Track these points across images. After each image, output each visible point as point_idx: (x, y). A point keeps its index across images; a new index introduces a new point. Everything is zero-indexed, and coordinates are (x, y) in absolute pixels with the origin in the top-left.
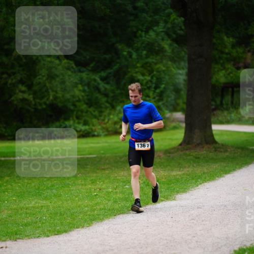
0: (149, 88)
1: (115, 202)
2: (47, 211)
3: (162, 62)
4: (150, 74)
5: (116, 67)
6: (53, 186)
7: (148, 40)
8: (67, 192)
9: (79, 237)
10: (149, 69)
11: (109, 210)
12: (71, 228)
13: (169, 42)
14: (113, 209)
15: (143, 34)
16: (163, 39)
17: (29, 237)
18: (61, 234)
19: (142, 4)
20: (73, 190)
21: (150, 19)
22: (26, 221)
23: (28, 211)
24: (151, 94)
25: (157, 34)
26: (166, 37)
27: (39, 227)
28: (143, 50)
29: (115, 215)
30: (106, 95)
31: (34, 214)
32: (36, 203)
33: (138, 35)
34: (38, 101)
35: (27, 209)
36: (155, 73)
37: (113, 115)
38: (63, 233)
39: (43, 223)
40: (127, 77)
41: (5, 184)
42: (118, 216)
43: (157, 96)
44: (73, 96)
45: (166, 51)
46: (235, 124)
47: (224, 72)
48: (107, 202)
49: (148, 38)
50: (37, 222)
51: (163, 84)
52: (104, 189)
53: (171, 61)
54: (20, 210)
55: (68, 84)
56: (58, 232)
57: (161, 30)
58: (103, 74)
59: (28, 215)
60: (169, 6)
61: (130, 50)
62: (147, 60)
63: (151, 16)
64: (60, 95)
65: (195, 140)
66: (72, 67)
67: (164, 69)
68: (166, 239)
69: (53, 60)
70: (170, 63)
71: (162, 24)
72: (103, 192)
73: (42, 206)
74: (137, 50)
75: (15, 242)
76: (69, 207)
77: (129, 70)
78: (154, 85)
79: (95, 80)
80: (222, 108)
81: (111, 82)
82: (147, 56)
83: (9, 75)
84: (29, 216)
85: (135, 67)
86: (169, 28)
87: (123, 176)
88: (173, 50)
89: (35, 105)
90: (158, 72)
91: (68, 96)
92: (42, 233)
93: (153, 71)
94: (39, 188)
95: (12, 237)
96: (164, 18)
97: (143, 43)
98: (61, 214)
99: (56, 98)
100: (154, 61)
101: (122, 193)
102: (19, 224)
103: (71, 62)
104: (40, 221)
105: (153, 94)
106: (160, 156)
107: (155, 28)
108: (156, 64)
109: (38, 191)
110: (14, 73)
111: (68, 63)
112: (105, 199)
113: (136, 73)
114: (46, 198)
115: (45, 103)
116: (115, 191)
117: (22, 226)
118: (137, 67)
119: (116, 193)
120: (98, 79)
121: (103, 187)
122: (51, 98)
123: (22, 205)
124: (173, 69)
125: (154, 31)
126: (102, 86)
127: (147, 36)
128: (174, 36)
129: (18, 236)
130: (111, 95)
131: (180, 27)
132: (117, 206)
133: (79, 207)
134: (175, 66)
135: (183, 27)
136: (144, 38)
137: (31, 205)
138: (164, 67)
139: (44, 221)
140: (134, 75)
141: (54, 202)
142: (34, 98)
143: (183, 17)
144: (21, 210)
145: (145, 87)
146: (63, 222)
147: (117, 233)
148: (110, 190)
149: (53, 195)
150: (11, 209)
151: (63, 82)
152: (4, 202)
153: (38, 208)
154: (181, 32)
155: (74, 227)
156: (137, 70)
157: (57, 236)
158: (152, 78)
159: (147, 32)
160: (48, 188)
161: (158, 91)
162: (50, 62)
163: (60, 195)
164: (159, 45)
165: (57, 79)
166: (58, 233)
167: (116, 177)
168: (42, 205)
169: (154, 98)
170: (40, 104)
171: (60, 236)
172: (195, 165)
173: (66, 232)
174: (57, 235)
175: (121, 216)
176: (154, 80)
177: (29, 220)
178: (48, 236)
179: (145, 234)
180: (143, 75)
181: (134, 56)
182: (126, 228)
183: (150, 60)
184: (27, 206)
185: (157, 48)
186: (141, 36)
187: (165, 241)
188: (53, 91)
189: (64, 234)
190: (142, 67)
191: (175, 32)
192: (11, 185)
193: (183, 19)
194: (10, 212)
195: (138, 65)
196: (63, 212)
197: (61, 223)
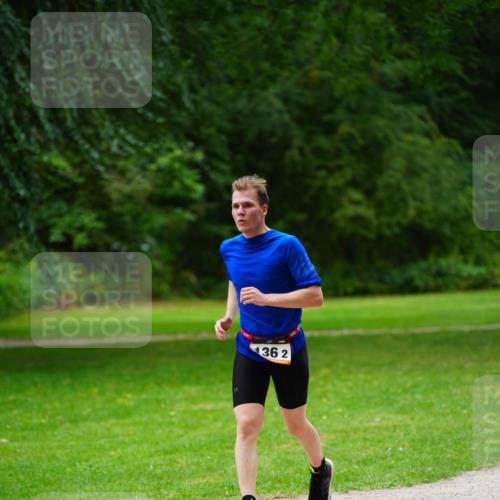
2: (405, 435)
6: (416, 386)
9: (473, 487)
12: (456, 468)
17: (372, 485)
18: (435, 481)
20: (456, 394)
22: (364, 455)
23: (368, 436)
27: (391, 467)
31: (380, 442)
32: (383, 419)
34: (385, 219)
35: (365, 431)
38: (439, 478)
39: (398, 459)
41: (321, 383)
44: (456, 209)
50: (386, 457)
54: (352, 433)
55: (446, 184)
56: (429, 477)
59: (368, 444)
64: (428, 206)
73: (395, 427)
75: (346, 496)
76: (449, 429)
83: (331, 171)
84: (371, 445)
89: (379, 227)
91: (444, 208)
92: (397, 478)
94: (387, 390)
95: (340, 485)
98: (433, 442)
99: (420, 213)
102: (351, 461)
104: (392, 456)
109: (385, 397)
110: (340, 168)
111: (449, 144)
114: (402, 410)
115: (399, 224)
117: (358, 463)
123: (355, 423)
129: (351, 484)
137: (373, 424)
139: (401, 456)
141: (418, 418)
142: (378, 215)
144: (355, 432)
146: (438, 458)
149: (416, 403)
150: (335, 431)
151: (436, 182)
152: (320, 416)
153: (387, 428)
155: (462, 469)
160: (406, 391)
163: (431, 405)
165: (426, 176)
166: (430, 479)
168: (396, 423)
170: (389, 226)
171: (433, 485)
173: (445, 476)
174: (428, 482)
177: (371, 452)
178: (410, 485)
184: (366, 425)
188: (415, 198)
189: (442, 481)
192: (334, 385)
194: (332, 436)
196: (437, 439)
197: (435, 459)
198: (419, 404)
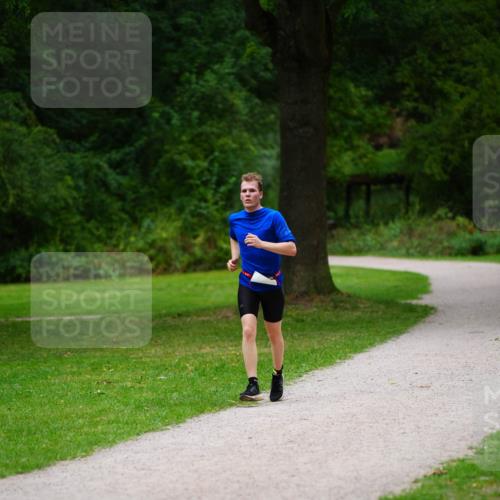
0: (205, 184)
1: (139, 407)
3: (230, 133)
4: (206, 157)
5: (141, 143)
6: (15, 376)
7: (203, 90)
8: (42, 388)
9: (66, 477)
10: (206, 145)
11: (127, 423)
12: (50, 459)
13: (244, 94)
14: (135, 422)
15: (193, 78)
16: (232, 89)
18: (29, 472)
19: (190, 20)
20: (54, 384)
21: (205, 49)
24: (209, 195)
25: (221, 78)
26: (238, 85)
28: (193, 110)
29: (138, 434)
30: (121, 197)
33: (183, 79)
36: (217, 154)
37: (136, 236)
38: (33, 469)
40: (161, 161)
42: (144, 436)
43: (222, 199)
44: (56, 199)
45: (237, 112)
46: (374, 255)
47: (350, 153)
48: (122, 407)
49: (202, 86)
51: (233, 176)
52: (117, 382)
53: (248, 130)
55: (44, 173)
56: (23, 468)
57: (227, 71)
58: (115, 155)
60: (243, 25)
61: (167, 109)
62: (200, 130)
63: (206, 44)
64: (28, 194)
65: (295, 287)
66: (54, 141)
67: (234, 146)
68: (238, 482)
69: (15, 126)
70: (245, 135)
71: (229, 60)
72: (114, 387)
74: (181, 109)
76: (45, 419)
77: (166, 147)
78: (214, 179)
79: (99, 167)
80: (348, 225)
81: (131, 171)
82: (201, 122)
85: (177, 142)
86: (243, 67)
87: (154, 356)
88: (252, 110)
90: (222, 151)
91: (45, 197)
93: (212, 152)
96: (233, 48)
97: (192, 96)
98: (29, 432)
99: (20, 200)
100: (215, 130)
101: (153, 389)
103: (51, 131)
105: (214, 195)
106: (227, 317)
107: (216, 67)
108: (219, 136)
111: (46, 132)
112: (119, 402)
113: (180, 154)
116: (138, 385)
118: (182, 143)
119: (141, 389)
120: (105, 166)
121: (116, 377)
122: (11, 200)
124: (252, 148)
125: (213, 71)
126: (113, 178)
127: (201, 82)
128: (254, 82)
130: (131, 196)
131: (265, 65)
132: (141, 417)
133: (66, 418)
134: (255, 140)
135: (271, 66)
136: (194, 86)
138: (234, 142)
140: (176, 157)
141: (15, 408)
143: (270, 47)
145: (198, 182)
146: (34, 449)
147: (143, 469)
148: (129, 384)
149: (14, 393)
154: (268, 75)
155: (56, 458)
156: (181, 148)
157: (20, 476)
158: (211, 163)
159: (200, 73)
161: (223, 189)
162: (9, 130)
163: (29, 395)
164: (225, 100)
165: (23, 164)
166: (25, 470)
167: (141, 358)
169: (216, 203)
171: (27, 475)
172: (296, 335)
173: (39, 467)
174: (21, 473)
175: (150, 435)
176: (216, 167)
178: (3, 477)
179: (196, 471)
180: (194, 157)
181: (176, 120)
182: (159, 459)
183: (206, 128)
185: (220, 106)
186: (189, 82)
187: (236, 486)
189: (36, 471)
190: (191, 141)
191: (255, 76)
193: (269, 50)
195: (184, 138)
196: (33, 429)
197: (30, 449)
198: (17, 394)
